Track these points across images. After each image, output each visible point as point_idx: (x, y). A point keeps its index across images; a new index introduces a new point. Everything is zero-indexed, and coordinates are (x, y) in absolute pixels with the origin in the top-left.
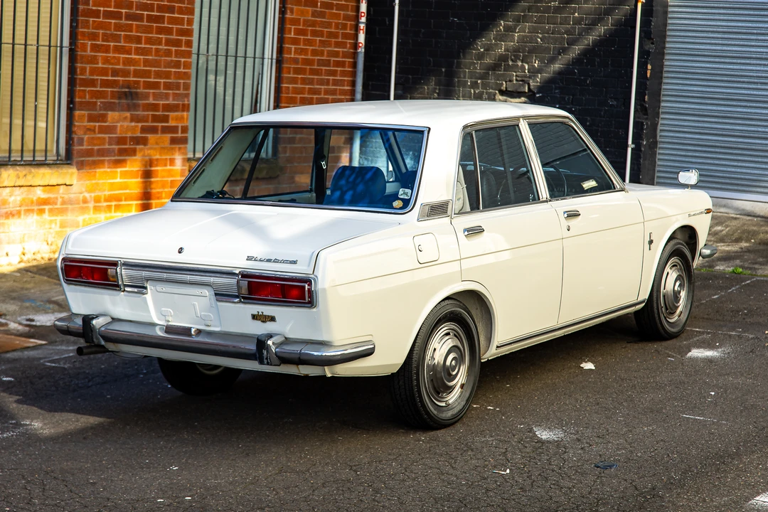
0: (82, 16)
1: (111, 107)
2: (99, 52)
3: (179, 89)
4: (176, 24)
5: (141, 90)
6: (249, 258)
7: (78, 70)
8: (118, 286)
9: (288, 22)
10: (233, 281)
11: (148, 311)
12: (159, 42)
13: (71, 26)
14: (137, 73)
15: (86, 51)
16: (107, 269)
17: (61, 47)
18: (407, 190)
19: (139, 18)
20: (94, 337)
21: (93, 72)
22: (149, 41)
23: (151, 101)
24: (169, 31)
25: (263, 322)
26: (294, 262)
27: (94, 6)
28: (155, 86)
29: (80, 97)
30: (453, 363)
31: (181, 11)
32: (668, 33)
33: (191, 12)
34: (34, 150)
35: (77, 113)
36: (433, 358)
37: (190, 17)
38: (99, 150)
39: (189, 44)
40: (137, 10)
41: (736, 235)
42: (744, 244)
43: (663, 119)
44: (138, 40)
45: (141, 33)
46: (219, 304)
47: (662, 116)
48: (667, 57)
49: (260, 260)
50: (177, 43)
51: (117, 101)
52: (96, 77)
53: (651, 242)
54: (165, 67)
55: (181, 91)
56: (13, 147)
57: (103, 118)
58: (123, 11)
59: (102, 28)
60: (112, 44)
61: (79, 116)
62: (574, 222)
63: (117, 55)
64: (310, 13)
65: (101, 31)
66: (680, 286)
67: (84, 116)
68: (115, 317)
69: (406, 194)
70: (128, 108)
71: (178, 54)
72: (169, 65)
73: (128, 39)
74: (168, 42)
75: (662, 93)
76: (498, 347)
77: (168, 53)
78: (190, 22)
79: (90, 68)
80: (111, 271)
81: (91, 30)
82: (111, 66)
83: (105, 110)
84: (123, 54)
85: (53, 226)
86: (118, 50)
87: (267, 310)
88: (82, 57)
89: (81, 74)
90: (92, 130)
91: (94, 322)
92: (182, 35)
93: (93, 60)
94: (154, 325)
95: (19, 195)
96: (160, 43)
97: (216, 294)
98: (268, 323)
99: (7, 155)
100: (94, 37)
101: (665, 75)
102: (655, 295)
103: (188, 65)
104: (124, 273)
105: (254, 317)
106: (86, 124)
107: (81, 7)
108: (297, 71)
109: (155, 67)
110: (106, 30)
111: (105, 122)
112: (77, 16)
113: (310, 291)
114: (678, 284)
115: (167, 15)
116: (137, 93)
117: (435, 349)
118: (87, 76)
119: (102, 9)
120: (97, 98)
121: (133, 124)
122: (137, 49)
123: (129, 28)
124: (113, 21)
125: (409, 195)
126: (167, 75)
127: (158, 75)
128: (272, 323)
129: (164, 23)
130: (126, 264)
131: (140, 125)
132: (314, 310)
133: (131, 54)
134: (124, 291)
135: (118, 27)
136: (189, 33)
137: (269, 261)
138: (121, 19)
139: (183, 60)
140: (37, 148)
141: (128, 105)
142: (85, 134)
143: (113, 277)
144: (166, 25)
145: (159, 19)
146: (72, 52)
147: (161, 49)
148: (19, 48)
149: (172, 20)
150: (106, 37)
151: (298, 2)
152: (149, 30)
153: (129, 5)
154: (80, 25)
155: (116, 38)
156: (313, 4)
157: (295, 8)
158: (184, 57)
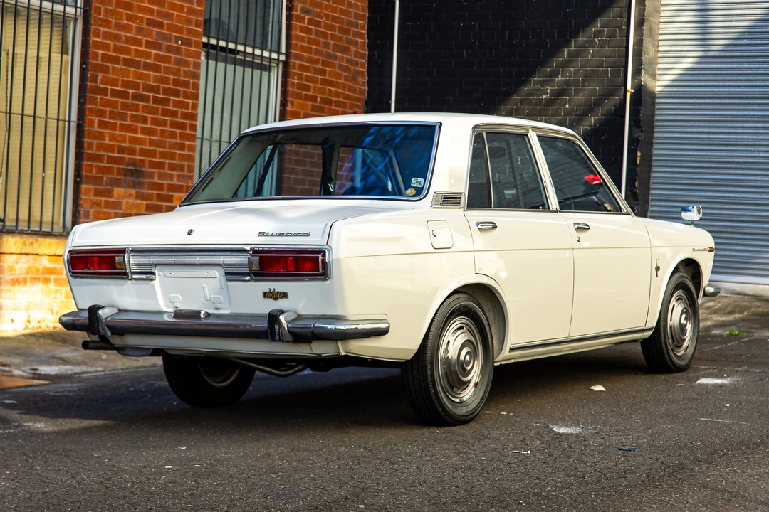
0: (90, 92)
1: (117, 183)
2: (106, 128)
3: (183, 171)
4: (181, 108)
5: (146, 169)
6: (261, 234)
7: (86, 144)
8: (125, 274)
9: (289, 113)
10: (244, 258)
11: (156, 298)
12: (164, 123)
13: (79, 103)
14: (143, 152)
15: (93, 127)
16: (114, 257)
17: (69, 122)
18: (419, 179)
19: (146, 99)
20: (100, 328)
21: (100, 147)
22: (155, 122)
23: (156, 180)
24: (174, 114)
25: (275, 299)
26: (308, 235)
27: (102, 83)
28: (161, 166)
29: (87, 171)
30: (467, 358)
31: (186, 95)
32: (656, 124)
33: (196, 97)
34: (41, 222)
35: (84, 186)
36: (447, 350)
37: (194, 102)
39: (193, 127)
40: (143, 91)
41: (729, 309)
42: (738, 316)
43: (652, 206)
44: (144, 120)
45: (147, 113)
46: (229, 283)
47: (651, 203)
48: (655, 146)
49: (272, 235)
50: (182, 126)
51: (123, 178)
52: (102, 153)
53: (658, 269)
54: (170, 148)
55: (186, 173)
56: (21, 217)
57: (109, 193)
58: (130, 91)
59: (110, 106)
60: (119, 122)
61: (86, 190)
62: (583, 235)
63: (123, 133)
64: (310, 108)
65: (108, 109)
66: (686, 319)
67: (90, 189)
68: (122, 308)
69: (419, 183)
70: (134, 186)
71: (183, 136)
72: (173, 146)
73: (135, 118)
74: (174, 125)
75: (652, 181)
76: (511, 349)
77: (173, 135)
78: (195, 107)
79: (97, 143)
80: (118, 258)
81: (98, 107)
82: (117, 144)
83: (111, 185)
84: (129, 132)
85: (58, 295)
86: (125, 128)
87: (279, 286)
88: (90, 132)
89: (89, 149)
90: (97, 204)
91: (100, 312)
92: (187, 119)
93: (100, 136)
94: (162, 313)
95: (25, 263)
96: (165, 125)
97: (226, 274)
98: (280, 300)
99: (14, 224)
100: (101, 114)
101: (654, 164)
102: (662, 324)
103: (192, 149)
104: (131, 260)
105: (266, 295)
106: (92, 198)
107: (89, 84)
108: (298, 162)
109: (160, 147)
110: (114, 108)
111: (112, 197)
112: (85, 92)
113: (323, 261)
114: (684, 316)
115: (172, 98)
116: (142, 172)
117: (449, 342)
118: (94, 151)
119: (109, 87)
120: (103, 173)
121: (138, 201)
122: (143, 129)
123: (136, 108)
124: (120, 100)
125: (422, 183)
126: (172, 156)
127: (163, 155)
128: (284, 300)
129: (169, 105)
130: (133, 251)
131: (145, 202)
132: (328, 282)
133: (137, 133)
134: (132, 279)
135: (125, 106)
136: (194, 117)
137: (281, 235)
138: (127, 98)
139: (187, 143)
140: (44, 219)
141: (134, 182)
142: (91, 207)
143: (120, 264)
144: (171, 108)
145: (166, 102)
146: (80, 128)
147: (166, 131)
148: (28, 121)
149: (177, 104)
150: (113, 115)
151: (299, 96)
152: (154, 111)
153: (136, 86)
154: (88, 101)
155: (123, 117)
156: (313, 99)
157: (296, 101)
158: (188, 140)
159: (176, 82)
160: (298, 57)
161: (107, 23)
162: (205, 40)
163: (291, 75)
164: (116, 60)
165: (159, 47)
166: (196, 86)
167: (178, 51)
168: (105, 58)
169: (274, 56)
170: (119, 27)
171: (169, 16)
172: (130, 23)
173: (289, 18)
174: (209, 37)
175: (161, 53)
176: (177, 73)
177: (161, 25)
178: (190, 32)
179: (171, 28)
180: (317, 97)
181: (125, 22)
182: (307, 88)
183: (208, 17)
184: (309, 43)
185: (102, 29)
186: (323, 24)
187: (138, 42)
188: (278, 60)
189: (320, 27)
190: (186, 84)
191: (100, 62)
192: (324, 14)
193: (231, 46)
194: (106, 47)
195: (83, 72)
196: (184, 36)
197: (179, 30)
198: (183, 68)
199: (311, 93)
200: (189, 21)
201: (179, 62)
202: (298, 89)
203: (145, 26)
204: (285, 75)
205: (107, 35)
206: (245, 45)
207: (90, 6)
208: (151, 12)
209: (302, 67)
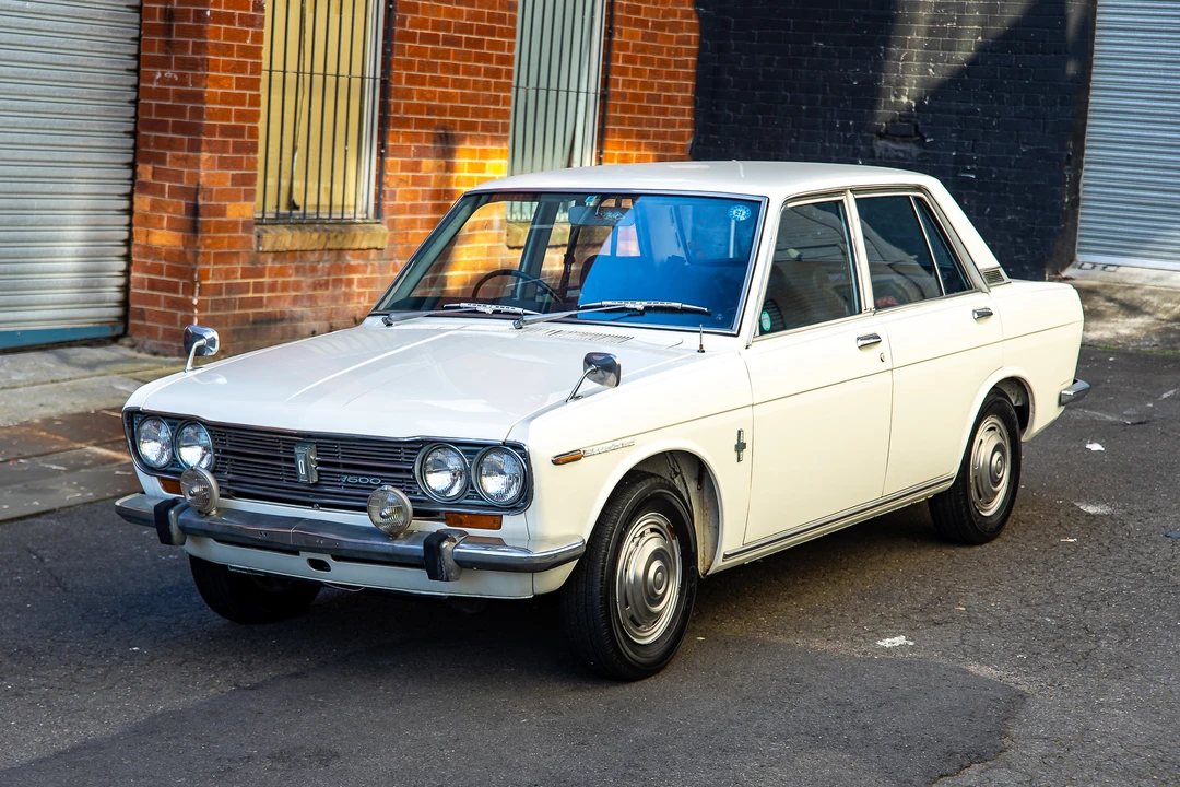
0: (399, 40)
1: (425, 153)
2: (414, 84)
3: (497, 131)
4: (496, 50)
5: (457, 132)
7: (393, 107)
9: (615, 46)
12: (477, 72)
13: (384, 53)
14: (455, 111)
15: (401, 83)
17: (375, 78)
19: (458, 42)
21: (409, 108)
22: (468, 71)
23: (466, 145)
24: (488, 59)
27: (410, 27)
28: (472, 126)
29: (393, 141)
31: (502, 33)
33: (512, 34)
34: (343, 206)
35: (389, 160)
37: (510, 40)
38: (412, 206)
39: (509, 74)
40: (455, 32)
43: (1087, 170)
44: (456, 69)
45: (459, 60)
47: (1085, 167)
50: (496, 73)
51: (431, 145)
52: (410, 116)
54: (483, 104)
55: (500, 134)
56: (322, 202)
57: (416, 166)
58: (441, 33)
59: (418, 55)
60: (428, 74)
61: (392, 164)
63: (433, 89)
64: (640, 36)
65: (417, 59)
67: (396, 163)
70: (443, 154)
71: (499, 87)
72: (487, 100)
73: (445, 68)
74: (488, 72)
75: (1087, 137)
77: (487, 86)
78: (511, 47)
79: (405, 104)
81: (406, 57)
82: (426, 102)
83: (419, 156)
84: (439, 87)
85: (362, 299)
86: (436, 82)
88: (397, 90)
89: (396, 112)
90: (404, 181)
92: (502, 64)
95: (327, 261)
96: (478, 74)
99: (315, 211)
100: (409, 65)
101: (1090, 115)
103: (506, 101)
106: (399, 173)
107: (397, 29)
108: (625, 109)
109: (473, 103)
110: (423, 57)
111: (419, 171)
112: (392, 39)
115: (487, 38)
116: (452, 136)
118: (401, 114)
119: (418, 31)
120: (411, 141)
121: (448, 174)
122: (454, 80)
123: (447, 55)
124: (430, 46)
126: (485, 113)
127: (476, 113)
129: (483, 49)
131: (455, 175)
133: (447, 87)
135: (436, 54)
136: (508, 60)
138: (438, 43)
139: (502, 94)
141: (443, 150)
142: (398, 185)
144: (485, 51)
145: (478, 44)
146: (385, 85)
147: (479, 81)
148: (331, 82)
149: (493, 45)
150: (423, 67)
151: (628, 22)
152: (466, 57)
153: (447, 27)
154: (395, 51)
155: (432, 67)
156: (644, 24)
157: (624, 28)
158: (504, 91)
159: (491, 17)
166: (513, 20)
180: (648, 21)
182: (638, 10)
190: (501, 19)
195: (390, 14)
199: (642, 17)
202: (627, 12)
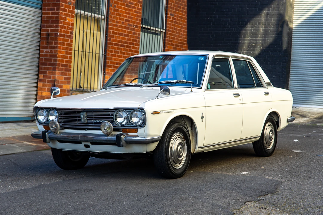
0: (109, 44)
2: (113, 56)
7: (107, 62)
9: (166, 50)
12: (129, 54)
13: (105, 48)
15: (109, 56)
17: (102, 54)
19: (124, 46)
21: (111, 63)
24: (132, 51)
27: (112, 41)
29: (107, 71)
31: (136, 45)
33: (139, 45)
35: (106, 76)
40: (124, 43)
44: (124, 53)
45: (125, 51)
52: (112, 65)
56: (88, 86)
58: (120, 44)
59: (114, 49)
60: (117, 54)
63: (118, 58)
64: (172, 48)
67: (108, 77)
73: (121, 53)
78: (138, 48)
81: (111, 49)
82: (116, 61)
86: (119, 56)
88: (108, 58)
92: (136, 53)
99: (86, 89)
100: (111, 51)
107: (108, 42)
112: (107, 44)
115: (132, 46)
118: (109, 64)
119: (114, 43)
120: (112, 72)
123: (121, 49)
124: (117, 47)
129: (131, 48)
133: (122, 58)
135: (118, 49)
138: (119, 46)
144: (131, 49)
145: (130, 47)
146: (105, 56)
148: (91, 54)
149: (133, 48)
150: (115, 52)
151: (169, 44)
152: (127, 50)
153: (122, 42)
154: (108, 47)
155: (118, 52)
156: (173, 45)
157: (168, 46)
159: (133, 40)
160: (169, 31)
161: (113, 21)
162: (141, 26)
163: (167, 37)
164: (116, 33)
165: (128, 28)
166: (139, 41)
167: (134, 30)
168: (113, 33)
169: (162, 30)
170: (117, 22)
171: (131, 18)
172: (120, 21)
173: (166, 17)
174: (143, 25)
175: (129, 30)
176: (133, 37)
177: (129, 21)
178: (137, 23)
179: (132, 22)
180: (174, 44)
181: (119, 20)
182: (171, 41)
183: (142, 18)
184: (172, 26)
185: (112, 23)
186: (176, 19)
187: (122, 27)
188: (163, 32)
189: (176, 20)
190: (136, 41)
191: (111, 34)
192: (177, 16)
193: (149, 27)
194: (113, 29)
195: (106, 37)
196: (135, 25)
197: (134, 22)
198: (135, 36)
199: (173, 43)
200: (137, 20)
201: (134, 33)
202: (169, 41)
203: (124, 22)
204: (165, 37)
205: (114, 25)
206: (153, 27)
207: (109, 15)
208: (126, 17)
209: (170, 34)
